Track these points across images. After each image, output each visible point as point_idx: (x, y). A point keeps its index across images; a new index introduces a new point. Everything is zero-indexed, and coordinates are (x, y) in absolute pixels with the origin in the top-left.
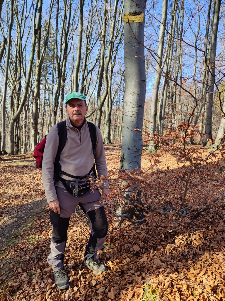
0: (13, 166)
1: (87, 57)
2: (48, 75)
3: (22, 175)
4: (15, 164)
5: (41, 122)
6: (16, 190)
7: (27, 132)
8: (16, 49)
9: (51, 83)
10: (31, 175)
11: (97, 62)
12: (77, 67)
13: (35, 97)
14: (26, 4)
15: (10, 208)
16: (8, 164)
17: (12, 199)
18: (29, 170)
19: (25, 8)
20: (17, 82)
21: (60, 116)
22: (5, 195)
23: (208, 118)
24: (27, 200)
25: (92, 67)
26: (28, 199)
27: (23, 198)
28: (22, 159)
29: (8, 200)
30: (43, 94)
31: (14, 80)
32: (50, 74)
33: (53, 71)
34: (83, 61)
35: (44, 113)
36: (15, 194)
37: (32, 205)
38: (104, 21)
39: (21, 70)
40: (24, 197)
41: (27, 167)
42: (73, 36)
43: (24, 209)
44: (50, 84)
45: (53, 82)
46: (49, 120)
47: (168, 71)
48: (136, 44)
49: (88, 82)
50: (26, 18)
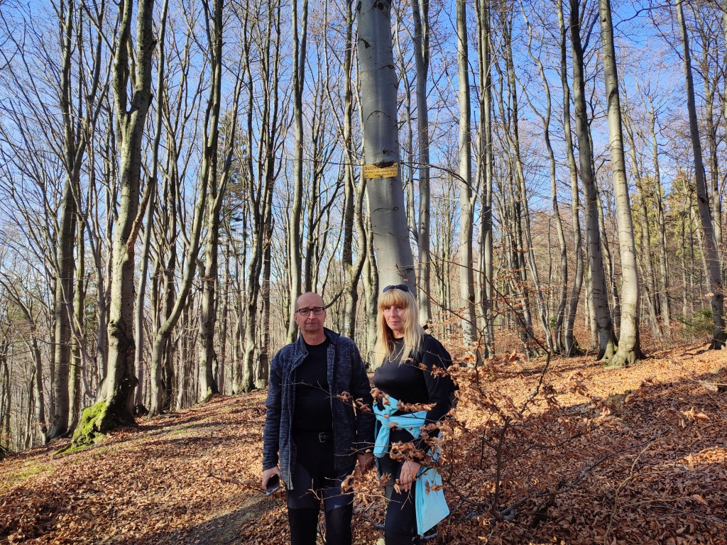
0: (165, 442)
1: (315, 178)
2: (233, 223)
3: (186, 461)
4: (170, 437)
5: (220, 328)
6: (176, 496)
7: (189, 354)
8: (165, 179)
9: (241, 238)
10: (205, 458)
11: (338, 187)
13: (207, 278)
15: (168, 537)
16: (154, 437)
17: (170, 518)
18: (201, 448)
19: (183, 99)
20: (168, 247)
21: (264, 310)
22: (156, 508)
23: (596, 292)
24: (201, 516)
25: (330, 199)
26: (204, 514)
27: (194, 513)
28: (184, 422)
29: (162, 519)
30: (224, 265)
31: (161, 242)
32: (238, 220)
33: (244, 214)
34: (308, 187)
35: (226, 308)
36: (174, 505)
37: (213, 528)
38: (346, 110)
39: (175, 220)
40: (196, 510)
41: (195, 440)
42: (283, 142)
43: (198, 536)
44: (239, 242)
45: (245, 235)
46: (238, 321)
47: (488, 205)
48: (389, 211)
49: (323, 231)
50: (186, 118)
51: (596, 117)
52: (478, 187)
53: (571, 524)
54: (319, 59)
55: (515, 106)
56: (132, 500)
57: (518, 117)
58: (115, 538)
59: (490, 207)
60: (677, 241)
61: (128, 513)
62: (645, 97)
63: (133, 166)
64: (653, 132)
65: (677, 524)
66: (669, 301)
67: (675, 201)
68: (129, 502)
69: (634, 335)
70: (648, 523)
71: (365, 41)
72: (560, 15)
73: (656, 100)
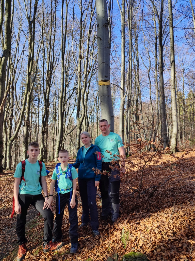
1: (66, 87)
11: (74, 90)
12: (61, 98)
13: (26, 121)
14: (18, 51)
19: (17, 54)
20: (11, 109)
21: (46, 134)
23: (163, 130)
25: (71, 94)
32: (36, 100)
33: (39, 98)
38: (79, 62)
39: (13, 99)
45: (39, 107)
47: (130, 98)
48: (106, 97)
49: (68, 106)
50: (18, 61)
51: (165, 70)
52: (127, 92)
53: (161, 197)
54: (68, 42)
55: (138, 64)
56: (8, 196)
57: (139, 68)
58: (4, 208)
59: (130, 99)
60: (188, 114)
61: (7, 200)
62: (181, 64)
63: (3, 78)
64: (183, 76)
65: (193, 196)
66: (185, 134)
67: (188, 101)
68: (7, 197)
69: (175, 144)
70: (185, 196)
71: (100, 38)
72: (155, 33)
73: (185, 65)
